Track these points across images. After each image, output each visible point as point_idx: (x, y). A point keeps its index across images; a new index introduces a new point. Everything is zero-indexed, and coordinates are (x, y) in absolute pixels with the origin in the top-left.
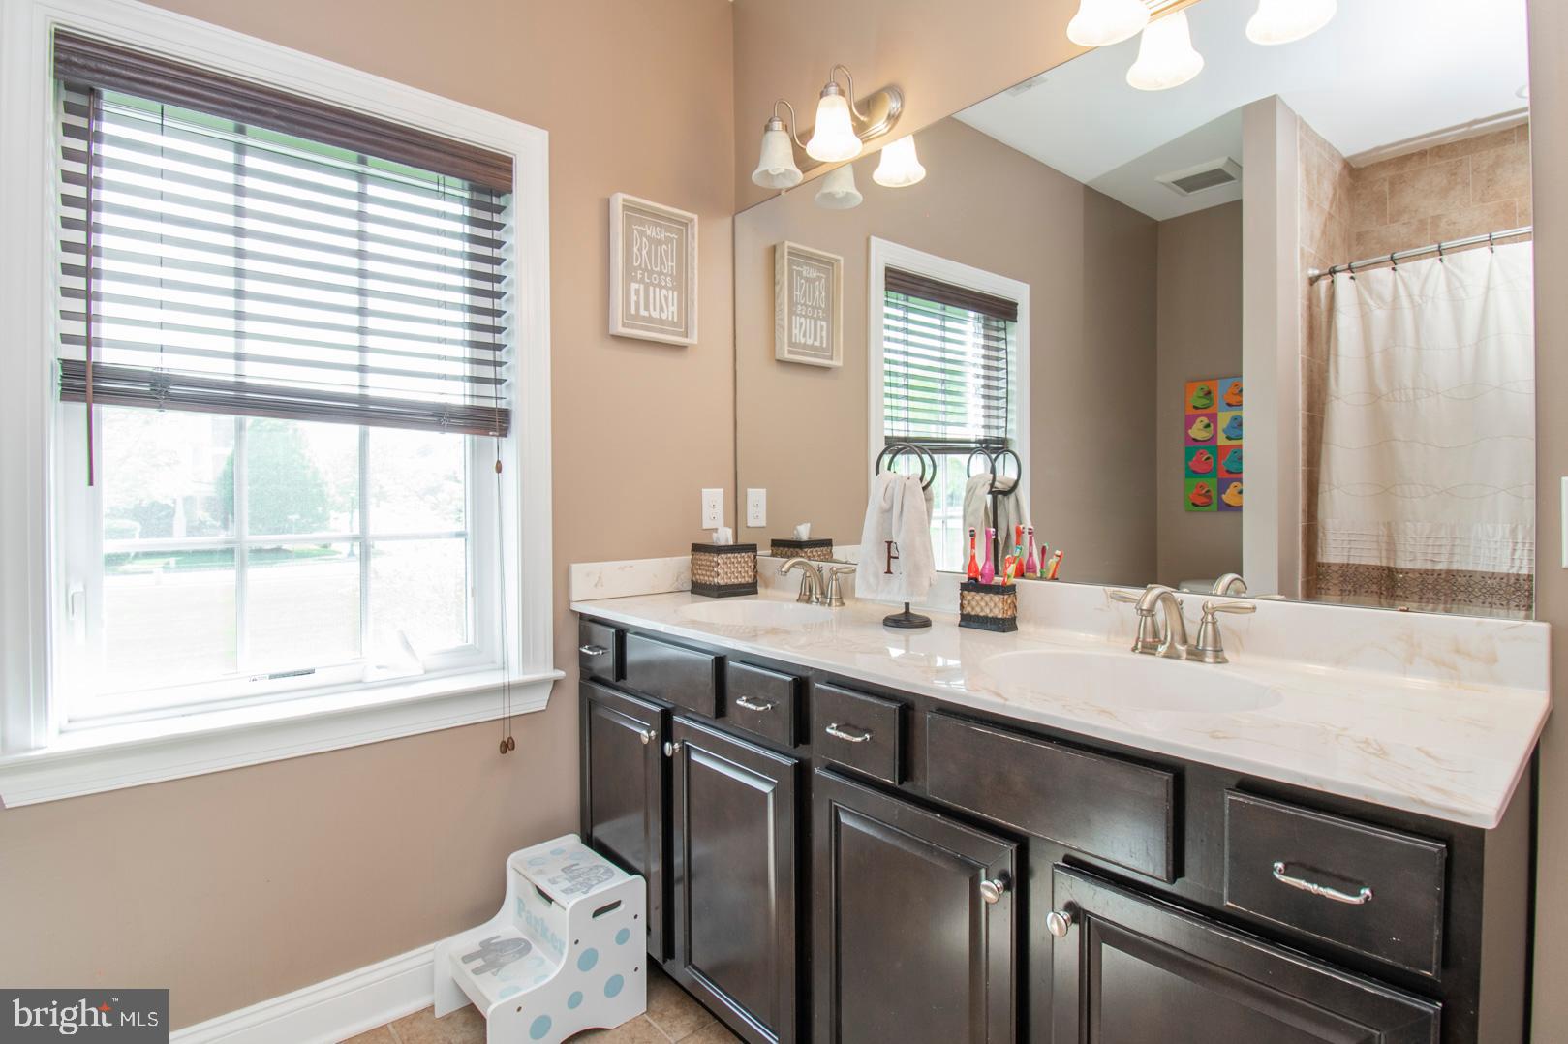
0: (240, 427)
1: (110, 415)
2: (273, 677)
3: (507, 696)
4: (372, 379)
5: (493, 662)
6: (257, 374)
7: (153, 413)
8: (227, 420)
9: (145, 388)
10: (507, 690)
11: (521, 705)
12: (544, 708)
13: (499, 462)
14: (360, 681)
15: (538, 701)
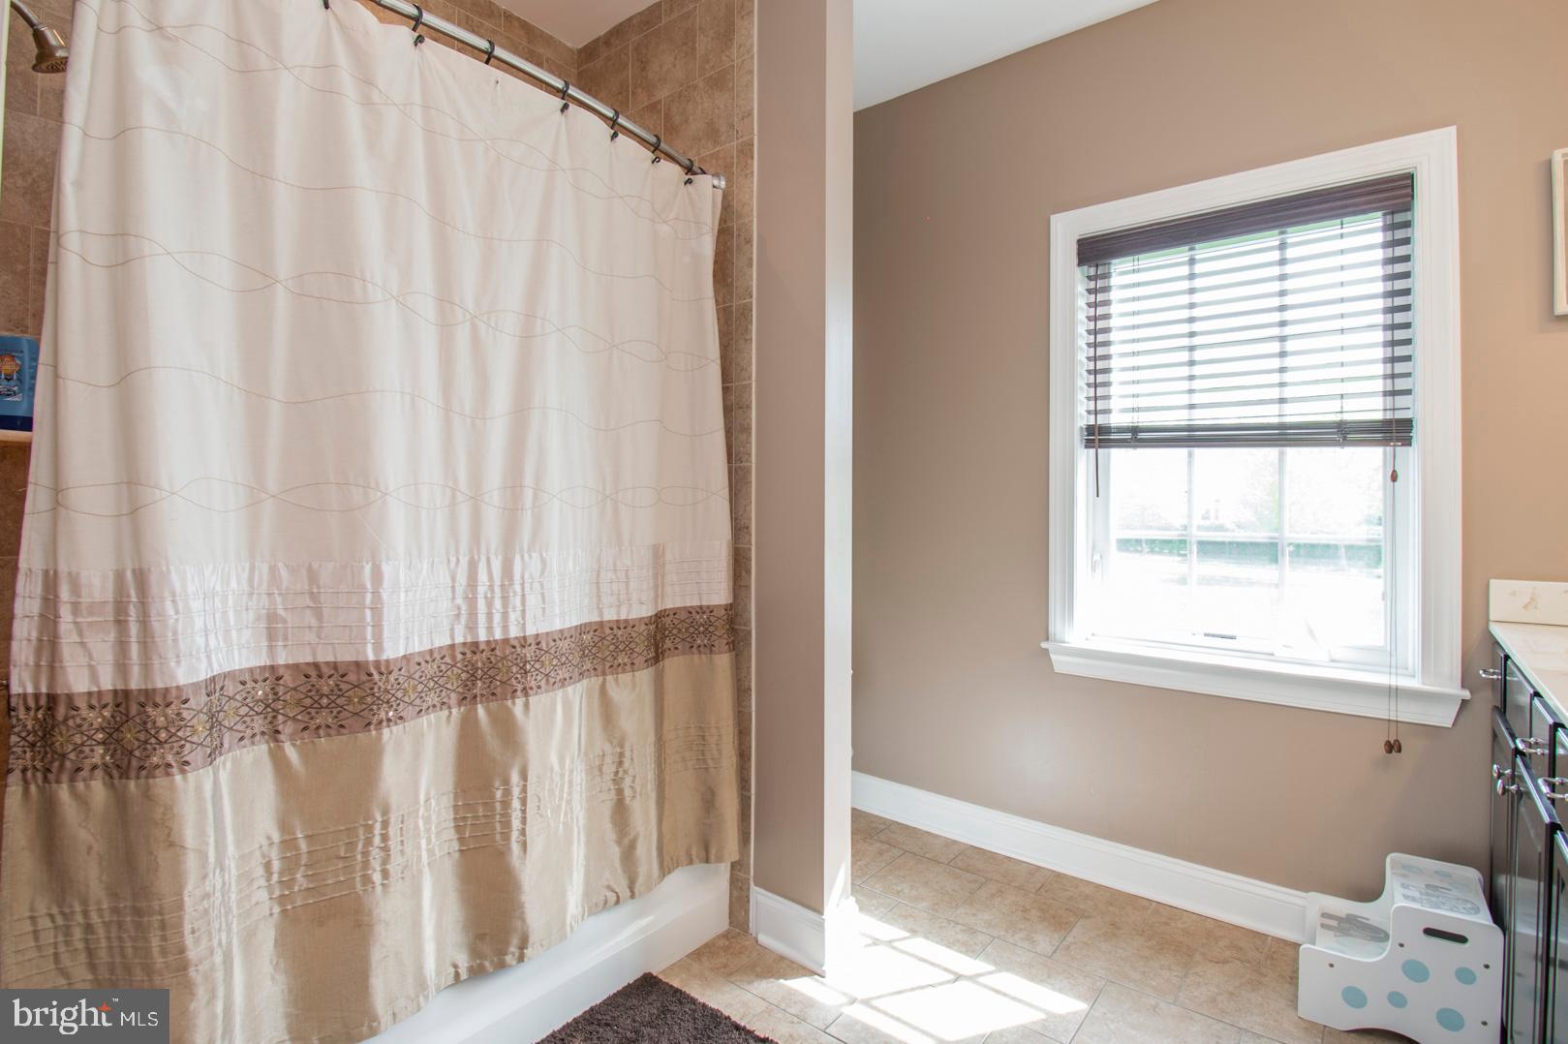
0: (1190, 455)
1: (1117, 455)
2: (1206, 635)
3: (1393, 700)
4: (1288, 408)
5: (1407, 669)
6: (1203, 417)
7: (1130, 451)
8: (1181, 452)
9: (1128, 436)
10: (1394, 693)
11: (1409, 713)
12: (1450, 726)
13: (1394, 471)
14: (1272, 655)
15: (1444, 717)
